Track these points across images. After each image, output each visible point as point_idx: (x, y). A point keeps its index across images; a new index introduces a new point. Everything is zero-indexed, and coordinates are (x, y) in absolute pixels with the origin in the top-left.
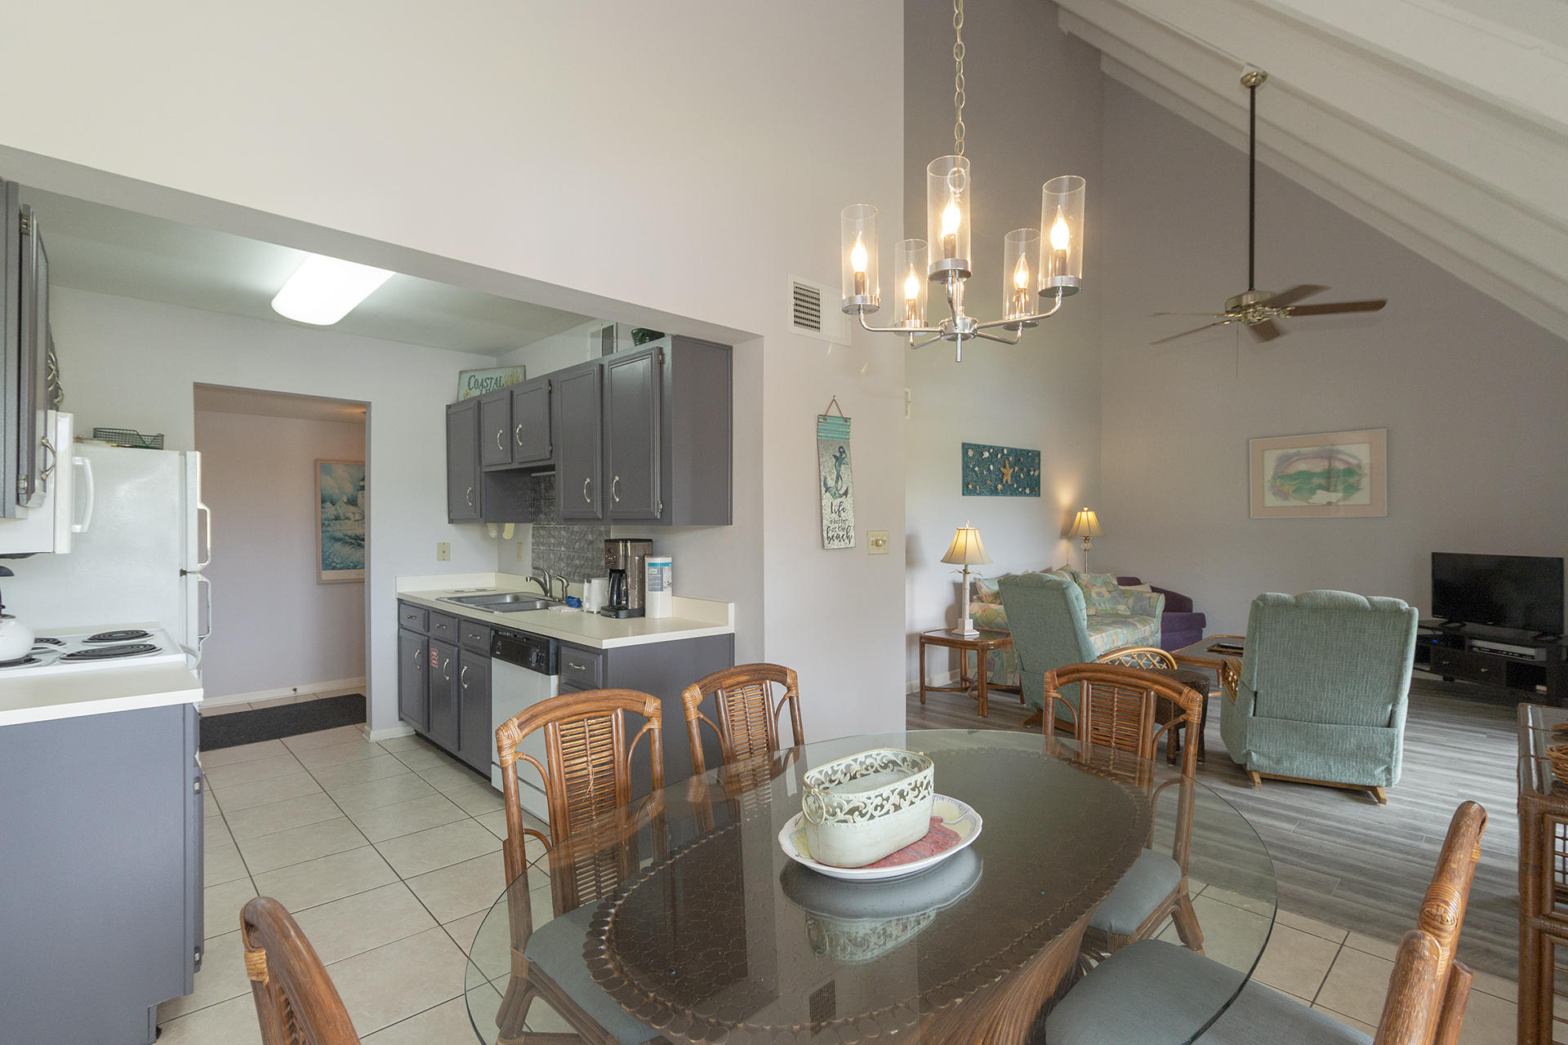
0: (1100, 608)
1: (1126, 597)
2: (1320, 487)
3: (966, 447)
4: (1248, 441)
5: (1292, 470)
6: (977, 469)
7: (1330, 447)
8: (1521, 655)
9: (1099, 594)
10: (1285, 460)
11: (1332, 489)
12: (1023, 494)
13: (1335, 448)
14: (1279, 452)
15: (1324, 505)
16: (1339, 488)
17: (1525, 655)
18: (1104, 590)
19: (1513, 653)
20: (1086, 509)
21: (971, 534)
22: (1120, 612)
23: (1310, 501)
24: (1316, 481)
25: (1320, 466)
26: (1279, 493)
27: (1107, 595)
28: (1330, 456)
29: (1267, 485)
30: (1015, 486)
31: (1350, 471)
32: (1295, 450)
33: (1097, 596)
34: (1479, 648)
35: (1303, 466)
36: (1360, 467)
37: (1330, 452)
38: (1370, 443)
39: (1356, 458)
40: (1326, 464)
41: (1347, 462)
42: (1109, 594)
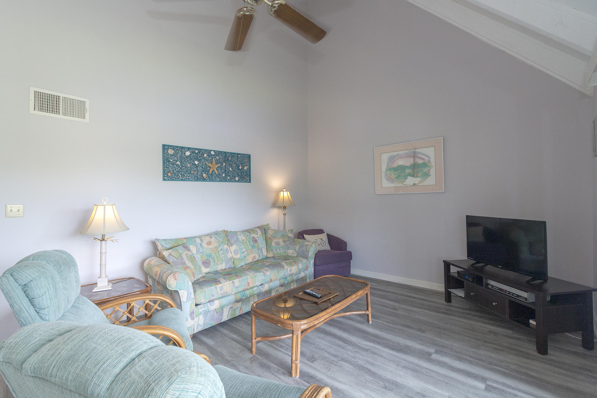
0: (276, 252)
1: (295, 245)
2: (409, 175)
3: (165, 147)
4: (374, 148)
5: (395, 165)
6: (178, 163)
7: (413, 150)
8: (518, 296)
9: (277, 244)
10: (392, 159)
11: (415, 175)
12: (232, 180)
13: (417, 150)
14: (390, 154)
15: (412, 186)
16: (419, 175)
17: (521, 296)
18: (281, 241)
19: (513, 294)
20: (284, 190)
21: (109, 209)
22: (289, 254)
23: (404, 183)
24: (408, 171)
25: (409, 162)
26: (390, 179)
27: (282, 243)
28: (414, 155)
29: (383, 174)
30: (224, 175)
31: (425, 165)
32: (396, 153)
34: (492, 286)
35: (401, 162)
36: (429, 161)
37: (415, 153)
38: (434, 146)
39: (427, 156)
40: (412, 160)
41: (423, 159)
42: (283, 242)
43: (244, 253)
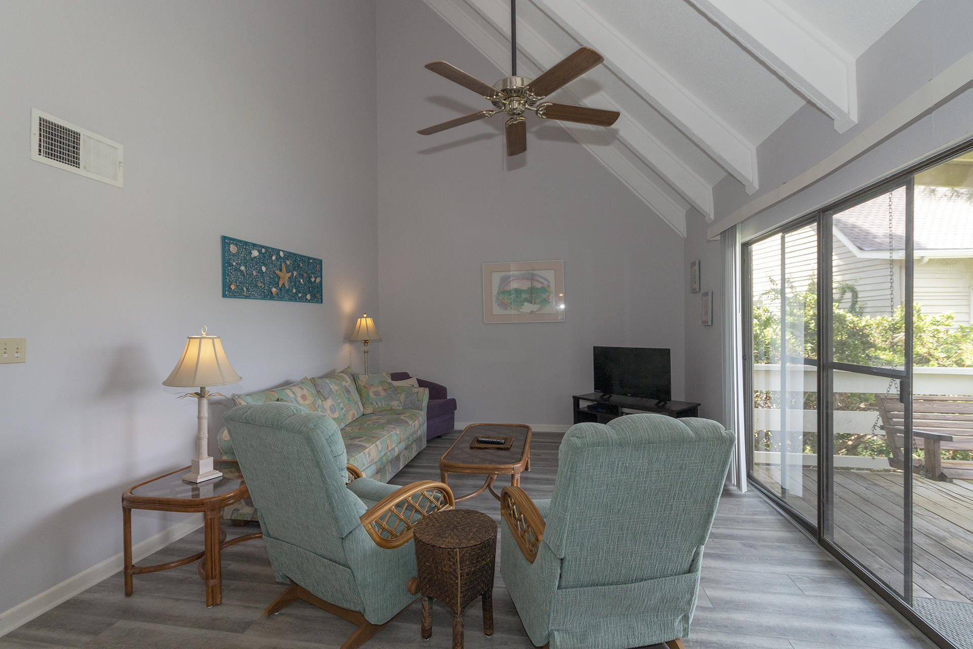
0: (377, 406)
1: (398, 394)
2: (526, 300)
3: (226, 241)
4: (482, 265)
5: (509, 288)
6: (243, 268)
7: (531, 272)
9: (377, 394)
10: (504, 280)
11: (533, 302)
12: (303, 299)
13: (535, 272)
14: (502, 274)
15: (529, 313)
16: (537, 301)
18: (380, 389)
20: (365, 316)
21: (207, 343)
22: (394, 408)
23: (521, 310)
24: (524, 296)
25: (525, 285)
26: (503, 305)
27: (383, 393)
28: (532, 278)
29: (494, 298)
30: (294, 291)
31: (544, 290)
32: (509, 273)
33: (374, 395)
35: (514, 285)
36: (549, 286)
37: (533, 275)
38: (554, 269)
39: (547, 280)
40: (530, 284)
41: (542, 283)
42: (383, 391)
43: (342, 409)
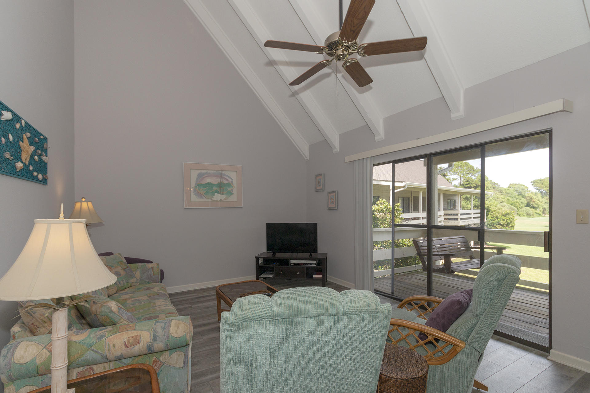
2: (217, 192)
5: (204, 182)
7: (220, 172)
8: (311, 264)
10: (200, 176)
11: (221, 193)
13: (223, 172)
14: (199, 172)
15: (218, 201)
16: (224, 193)
17: (312, 264)
19: (308, 264)
23: (213, 199)
24: (215, 188)
25: (215, 181)
26: (199, 195)
28: (221, 176)
29: (192, 189)
31: (229, 185)
32: (205, 171)
34: (294, 264)
35: (208, 180)
36: (232, 182)
37: (222, 174)
38: (237, 171)
39: (231, 178)
40: (219, 180)
41: (228, 180)
